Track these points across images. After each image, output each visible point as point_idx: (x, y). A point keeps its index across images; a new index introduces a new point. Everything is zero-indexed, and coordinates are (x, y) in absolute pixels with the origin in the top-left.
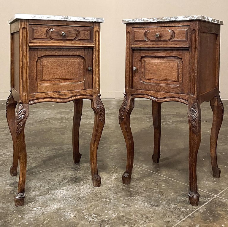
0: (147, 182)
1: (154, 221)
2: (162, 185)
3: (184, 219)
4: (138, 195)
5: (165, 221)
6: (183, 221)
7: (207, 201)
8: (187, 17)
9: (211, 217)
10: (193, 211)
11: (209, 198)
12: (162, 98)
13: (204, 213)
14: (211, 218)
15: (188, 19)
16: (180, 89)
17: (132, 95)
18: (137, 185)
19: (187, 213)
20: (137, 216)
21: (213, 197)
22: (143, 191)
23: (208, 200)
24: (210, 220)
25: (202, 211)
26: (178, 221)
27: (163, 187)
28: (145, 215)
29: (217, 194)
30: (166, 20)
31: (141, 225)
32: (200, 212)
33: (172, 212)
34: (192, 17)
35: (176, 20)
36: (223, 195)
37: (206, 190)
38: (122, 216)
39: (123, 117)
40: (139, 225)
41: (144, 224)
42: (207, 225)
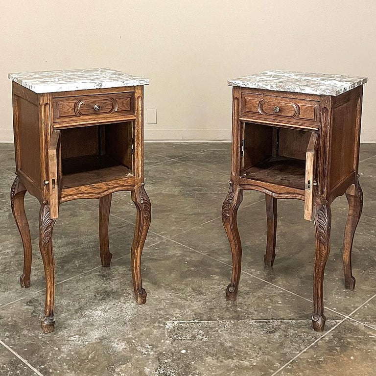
0: (258, 297)
1: (269, 354)
2: (278, 302)
3: (305, 350)
4: (248, 317)
5: (282, 352)
6: (304, 352)
7: (335, 325)
8: (316, 91)
10: (316, 339)
11: (337, 321)
13: (330, 341)
14: (338, 348)
15: (318, 93)
17: (240, 185)
18: (245, 302)
19: (310, 343)
20: (248, 346)
21: (343, 319)
22: (254, 312)
23: (337, 323)
24: (336, 350)
25: (328, 339)
26: (298, 352)
27: (280, 305)
28: (257, 345)
29: (348, 315)
30: (288, 91)
31: (253, 358)
32: (325, 340)
33: (291, 340)
34: (323, 91)
35: (302, 92)
36: (356, 316)
37: (335, 309)
38: (230, 346)
39: (228, 215)
40: (251, 358)
41: (256, 356)
42: (333, 357)
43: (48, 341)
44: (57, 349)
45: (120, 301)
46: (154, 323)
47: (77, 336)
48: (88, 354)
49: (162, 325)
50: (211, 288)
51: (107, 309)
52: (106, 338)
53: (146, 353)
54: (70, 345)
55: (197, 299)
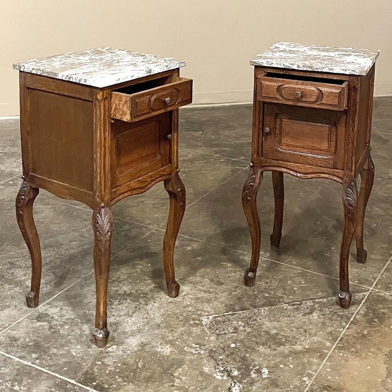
0: (280, 280)
1: (315, 335)
2: (301, 282)
3: (347, 326)
4: (279, 302)
5: (327, 331)
6: (348, 328)
7: (364, 298)
8: (346, 70)
9: (376, 318)
10: (353, 314)
11: (364, 293)
12: (307, 174)
13: (366, 315)
14: (376, 320)
15: (347, 73)
16: (332, 162)
17: (262, 167)
18: (269, 287)
19: (349, 318)
20: (293, 331)
21: (368, 291)
22: (283, 295)
23: (365, 296)
24: (375, 322)
25: (363, 312)
26: (342, 329)
27: (304, 285)
28: (301, 328)
29: (372, 286)
31: (303, 341)
32: (361, 314)
33: (330, 319)
34: (353, 71)
35: (331, 71)
36: (379, 286)
37: (357, 282)
38: (276, 333)
39: (249, 198)
40: (301, 342)
41: (305, 339)
42: (375, 329)
43: (86, 356)
44: (100, 363)
45: (141, 303)
46: (188, 321)
47: (114, 347)
48: (137, 363)
49: (198, 322)
50: (229, 277)
51: (130, 313)
52: (147, 344)
53: (196, 352)
54: (112, 357)
55: (221, 290)
